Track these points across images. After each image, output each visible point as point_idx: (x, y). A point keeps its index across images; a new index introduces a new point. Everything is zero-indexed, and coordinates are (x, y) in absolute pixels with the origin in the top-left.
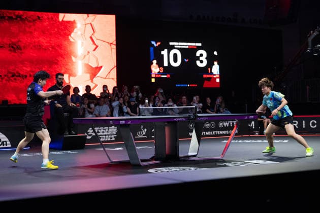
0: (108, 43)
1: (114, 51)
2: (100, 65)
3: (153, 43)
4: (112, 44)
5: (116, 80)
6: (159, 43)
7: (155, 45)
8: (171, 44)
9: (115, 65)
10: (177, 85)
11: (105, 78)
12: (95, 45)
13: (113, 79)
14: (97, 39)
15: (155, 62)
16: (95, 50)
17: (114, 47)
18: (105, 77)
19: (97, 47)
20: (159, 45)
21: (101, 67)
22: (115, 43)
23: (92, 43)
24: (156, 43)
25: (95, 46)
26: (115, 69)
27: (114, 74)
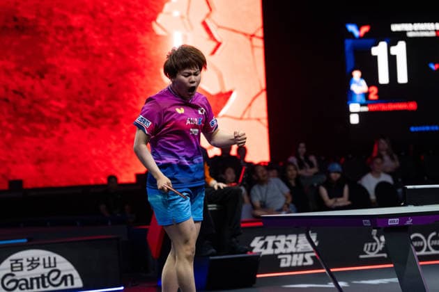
0: (245, 34)
1: (260, 53)
2: (227, 89)
3: (352, 28)
4: (253, 36)
5: (265, 122)
6: (365, 29)
7: (357, 33)
8: (395, 28)
9: (264, 86)
10: (412, 129)
11: (241, 119)
12: (214, 40)
13: (259, 120)
14: (219, 27)
15: (357, 75)
16: (213, 52)
17: (259, 43)
18: (239, 116)
19: (219, 44)
20: (366, 34)
21: (230, 93)
22: (260, 33)
23: (205, 35)
24: (359, 29)
25: (214, 44)
26: (264, 96)
27: (260, 108)
